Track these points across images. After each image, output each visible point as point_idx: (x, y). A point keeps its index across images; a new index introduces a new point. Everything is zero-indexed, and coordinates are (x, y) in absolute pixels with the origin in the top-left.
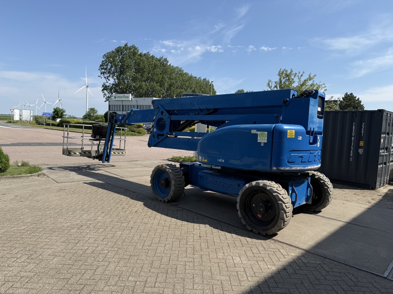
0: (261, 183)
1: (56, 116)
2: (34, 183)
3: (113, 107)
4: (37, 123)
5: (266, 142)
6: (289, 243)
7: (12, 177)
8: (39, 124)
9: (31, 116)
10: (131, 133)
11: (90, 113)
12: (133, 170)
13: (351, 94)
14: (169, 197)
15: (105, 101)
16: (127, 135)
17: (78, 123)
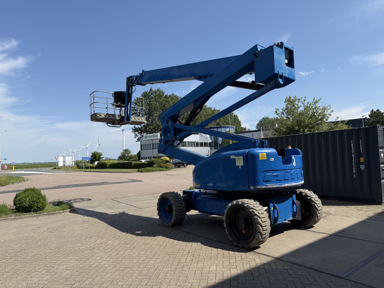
0: (240, 201)
1: (94, 160)
2: (65, 217)
3: (145, 146)
4: (78, 167)
5: (243, 165)
6: (268, 254)
7: (48, 214)
8: (80, 168)
9: (73, 161)
10: (159, 168)
11: (125, 154)
12: (151, 201)
13: (378, 110)
14: (172, 222)
15: (136, 141)
16: (156, 171)
17: (113, 163)
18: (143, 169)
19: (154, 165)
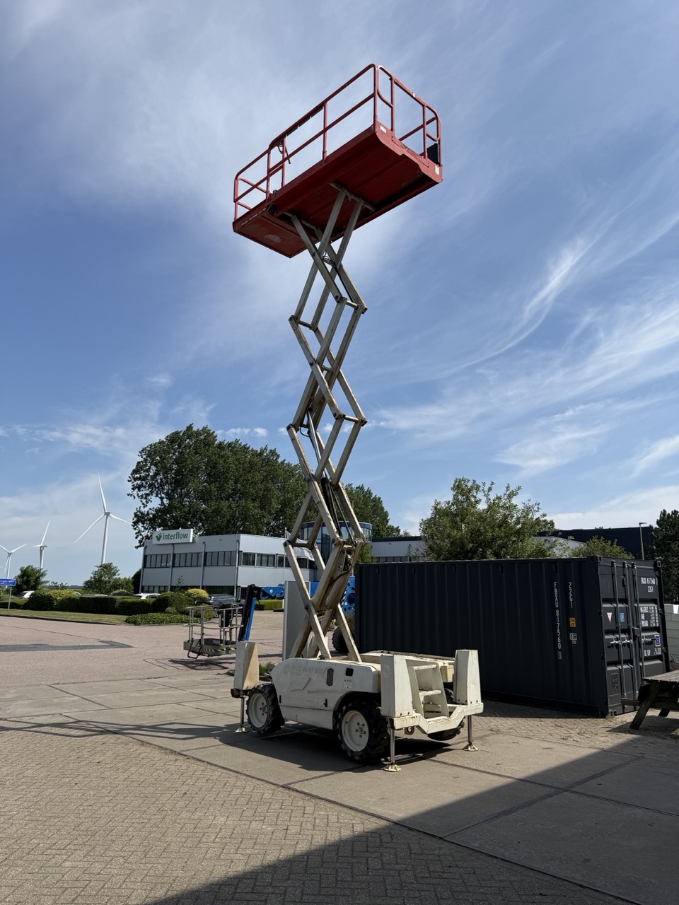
1: (25, 587)
3: (154, 558)
11: (102, 576)
13: (675, 512)
15: (137, 547)
16: (170, 622)
17: (70, 598)
18: (138, 617)
19: (169, 609)
